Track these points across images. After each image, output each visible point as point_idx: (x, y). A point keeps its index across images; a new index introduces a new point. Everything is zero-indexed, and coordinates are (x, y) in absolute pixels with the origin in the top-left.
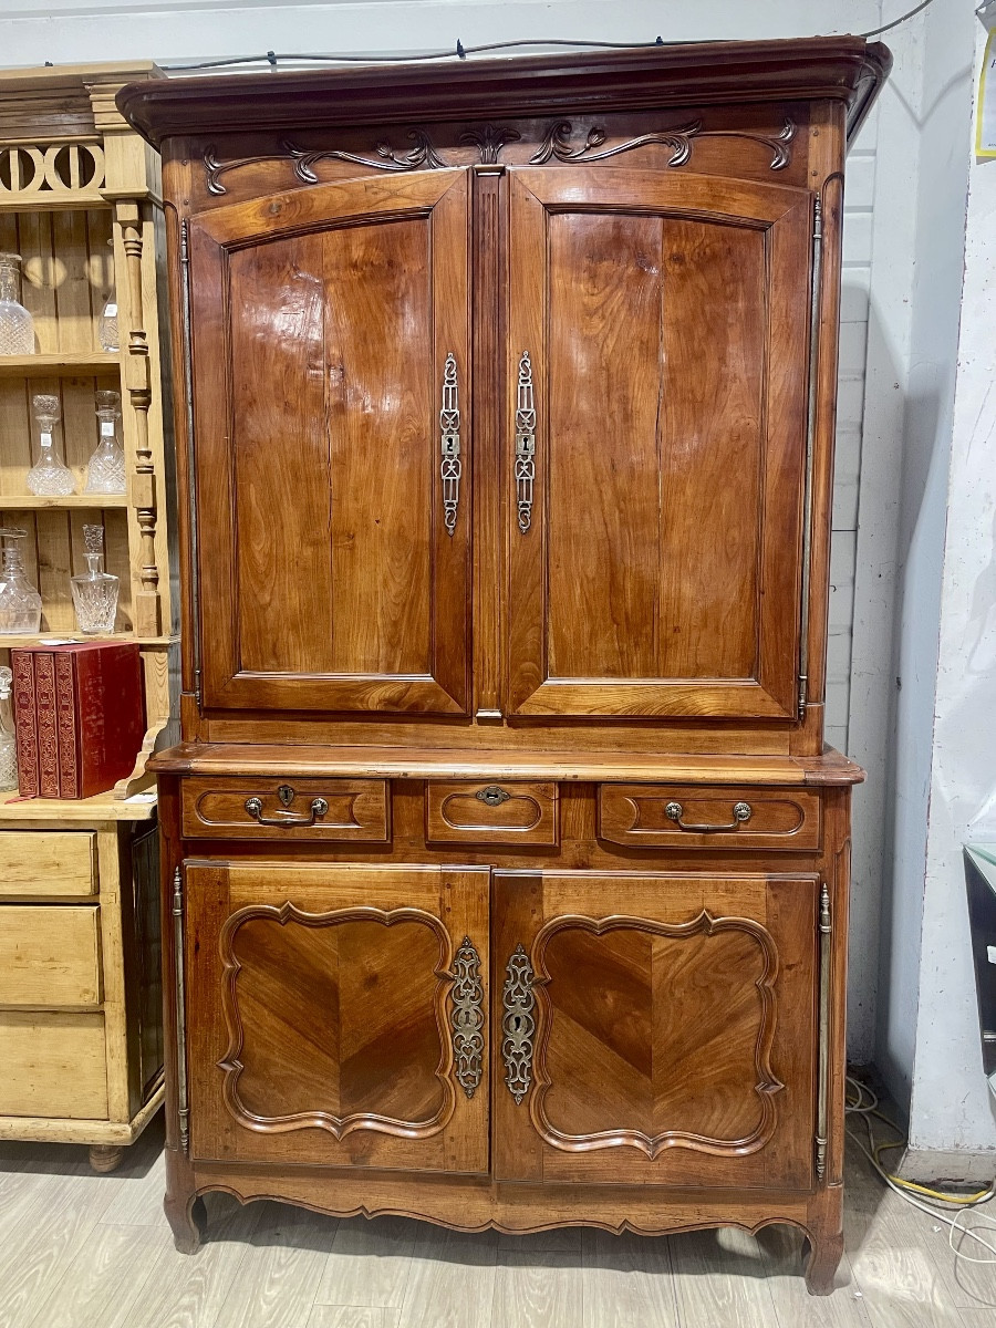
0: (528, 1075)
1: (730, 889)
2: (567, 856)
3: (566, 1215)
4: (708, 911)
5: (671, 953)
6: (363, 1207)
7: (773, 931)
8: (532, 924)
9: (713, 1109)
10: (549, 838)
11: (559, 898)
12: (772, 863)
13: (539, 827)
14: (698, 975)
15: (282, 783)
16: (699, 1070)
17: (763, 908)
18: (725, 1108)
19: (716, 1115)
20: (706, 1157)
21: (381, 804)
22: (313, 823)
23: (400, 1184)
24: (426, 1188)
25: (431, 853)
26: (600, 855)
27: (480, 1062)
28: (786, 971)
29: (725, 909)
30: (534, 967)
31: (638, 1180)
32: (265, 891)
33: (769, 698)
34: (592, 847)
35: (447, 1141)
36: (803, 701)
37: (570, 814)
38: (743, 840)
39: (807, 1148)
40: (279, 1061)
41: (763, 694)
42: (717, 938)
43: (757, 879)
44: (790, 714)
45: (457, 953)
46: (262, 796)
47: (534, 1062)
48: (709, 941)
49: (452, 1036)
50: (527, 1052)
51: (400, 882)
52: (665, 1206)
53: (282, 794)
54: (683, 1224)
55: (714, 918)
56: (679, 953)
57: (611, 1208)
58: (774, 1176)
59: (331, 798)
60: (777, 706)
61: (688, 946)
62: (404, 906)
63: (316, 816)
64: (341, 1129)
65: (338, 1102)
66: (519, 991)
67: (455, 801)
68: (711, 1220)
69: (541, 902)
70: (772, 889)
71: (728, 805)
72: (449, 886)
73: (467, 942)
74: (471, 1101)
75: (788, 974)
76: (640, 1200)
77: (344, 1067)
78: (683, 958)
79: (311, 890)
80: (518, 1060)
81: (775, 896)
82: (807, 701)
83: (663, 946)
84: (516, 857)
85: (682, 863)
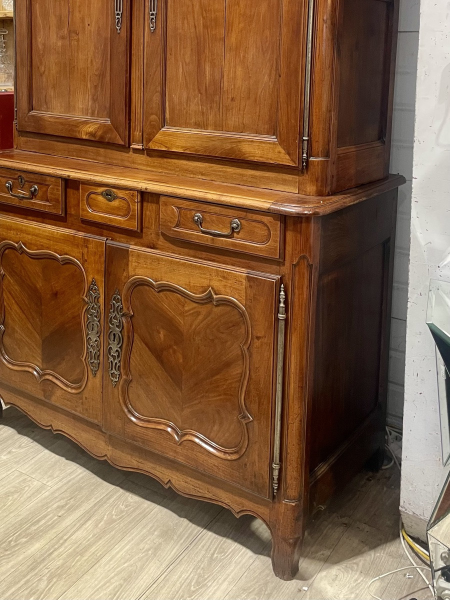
0: (118, 370)
1: (225, 277)
2: (145, 239)
3: (141, 466)
4: (212, 288)
5: (194, 313)
6: (51, 425)
7: (248, 310)
8: (123, 277)
9: (214, 422)
10: (134, 225)
11: (136, 264)
12: (253, 263)
13: (130, 218)
14: (208, 331)
15: (19, 174)
16: (207, 394)
17: (243, 294)
18: (221, 424)
19: (216, 428)
20: (207, 453)
21: (59, 192)
22: (32, 199)
23: (67, 418)
24: (78, 424)
25: (84, 226)
26: (161, 241)
27: (99, 356)
28: (256, 340)
29: (222, 289)
30: (124, 305)
31: (171, 455)
32: (12, 234)
33: (283, 151)
34: (158, 236)
35: (84, 399)
36: (305, 155)
37: (148, 213)
38: (234, 245)
39: (267, 469)
40: (19, 331)
41: (280, 149)
42: (220, 308)
43: (241, 272)
44: (296, 164)
45: (90, 287)
46: (13, 180)
47: (121, 363)
48: (216, 310)
49: (86, 338)
50: (118, 356)
51: (66, 239)
52: (190, 479)
53: (20, 180)
54: (199, 494)
55: (216, 294)
56: (198, 313)
57: (163, 469)
58: (246, 480)
59: (40, 186)
60: (288, 157)
61: (204, 310)
62: (67, 254)
63: (33, 194)
64: (41, 376)
65: (41, 361)
66: (115, 318)
67: (92, 196)
68: (214, 498)
69: (128, 265)
70: (249, 281)
71: (228, 220)
72: (87, 247)
73: (94, 283)
74: (94, 378)
75: (257, 343)
76: (177, 470)
77: (43, 341)
78: (201, 317)
79: (30, 237)
80: (114, 359)
81: (250, 286)
82: (309, 155)
83: (191, 307)
84: (122, 235)
85: (204, 254)
